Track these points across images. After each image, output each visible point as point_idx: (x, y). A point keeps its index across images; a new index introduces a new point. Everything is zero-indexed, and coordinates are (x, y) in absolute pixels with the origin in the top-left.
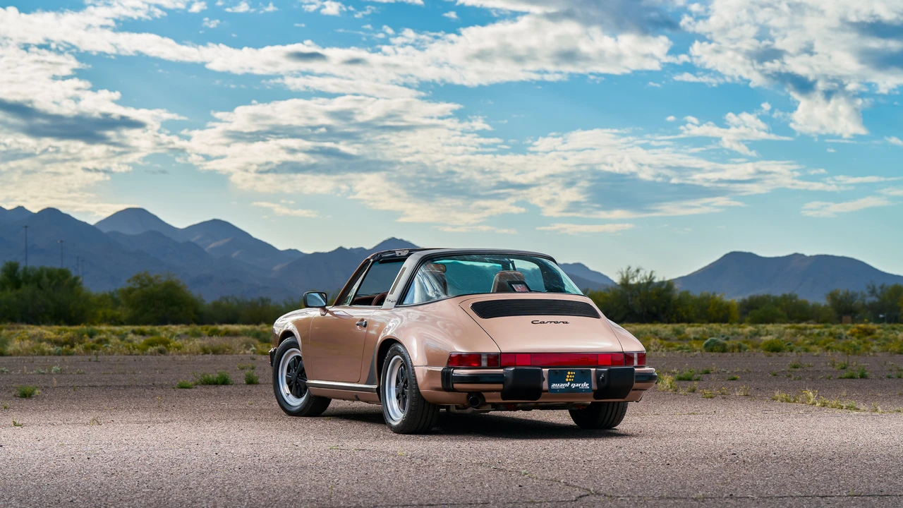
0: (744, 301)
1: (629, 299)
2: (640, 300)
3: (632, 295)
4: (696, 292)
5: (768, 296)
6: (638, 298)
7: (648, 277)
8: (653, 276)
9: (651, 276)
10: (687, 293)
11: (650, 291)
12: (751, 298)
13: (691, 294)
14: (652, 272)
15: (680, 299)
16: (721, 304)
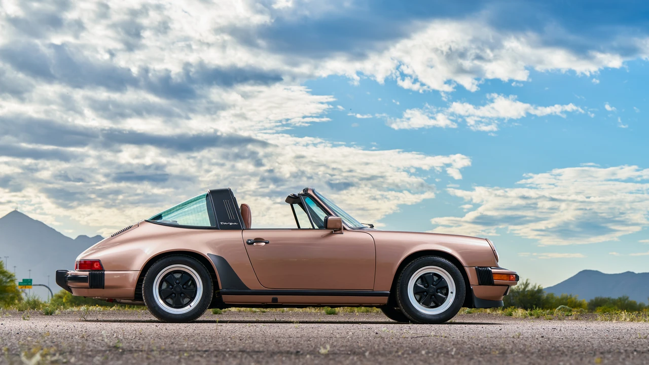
0: (592, 301)
1: (512, 298)
2: (519, 299)
3: (513, 296)
4: (558, 295)
5: (609, 299)
6: (518, 298)
7: (525, 283)
8: (528, 282)
9: (526, 283)
10: (553, 294)
11: (526, 293)
12: (596, 299)
13: (555, 296)
14: (527, 280)
15: (547, 298)
16: (576, 303)
